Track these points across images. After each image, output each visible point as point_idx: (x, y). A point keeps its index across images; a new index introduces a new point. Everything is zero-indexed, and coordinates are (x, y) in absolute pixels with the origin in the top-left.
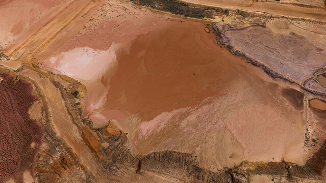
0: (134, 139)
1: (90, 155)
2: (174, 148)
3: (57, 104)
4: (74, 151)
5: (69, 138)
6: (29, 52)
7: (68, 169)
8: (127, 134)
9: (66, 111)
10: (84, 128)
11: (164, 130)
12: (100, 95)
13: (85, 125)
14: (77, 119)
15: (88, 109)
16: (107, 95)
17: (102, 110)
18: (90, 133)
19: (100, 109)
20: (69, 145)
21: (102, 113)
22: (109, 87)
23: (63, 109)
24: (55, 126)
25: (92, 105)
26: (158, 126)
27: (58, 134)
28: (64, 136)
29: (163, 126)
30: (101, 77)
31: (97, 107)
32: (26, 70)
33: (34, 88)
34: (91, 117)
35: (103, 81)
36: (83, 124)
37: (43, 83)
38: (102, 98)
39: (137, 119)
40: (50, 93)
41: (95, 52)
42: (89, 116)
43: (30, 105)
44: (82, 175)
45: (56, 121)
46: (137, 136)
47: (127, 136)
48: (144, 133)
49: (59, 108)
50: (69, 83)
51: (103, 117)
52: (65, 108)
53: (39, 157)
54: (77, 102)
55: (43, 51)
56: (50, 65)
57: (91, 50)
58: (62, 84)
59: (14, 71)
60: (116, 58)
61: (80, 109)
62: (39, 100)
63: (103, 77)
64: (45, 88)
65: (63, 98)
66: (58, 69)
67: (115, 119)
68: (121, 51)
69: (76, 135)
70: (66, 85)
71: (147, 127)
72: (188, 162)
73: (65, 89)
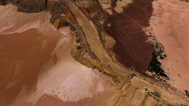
0: (46, 20)
1: (72, 10)
2: (25, 15)
3: (93, 41)
4: (81, 13)
5: (84, 20)
6: (127, 99)
7: (86, 8)
8: (50, 23)
9: (86, 35)
10: (74, 23)
11: (26, 23)
12: (61, 47)
13: (73, 25)
14: (79, 29)
15: (71, 37)
16: (56, 47)
17: (61, 37)
18: (71, 20)
19: (63, 37)
20: (84, 16)
21: (62, 34)
22: (52, 54)
23: (88, 37)
24: (94, 27)
25: (68, 40)
26: (28, 26)
27: (91, 22)
28: (87, 21)
29: (26, 25)
30: (57, 64)
31: (65, 38)
32: (125, 75)
33: (114, 57)
34: (70, 32)
35: (56, 60)
36: (75, 26)
37: (106, 60)
38: (59, 45)
39: (40, 30)
40: (99, 50)
41: (56, 93)
42: (71, 33)
43: (114, 46)
44: (78, 3)
45: (93, 30)
46: (44, 21)
47: (50, 22)
48: (39, 22)
49: (91, 38)
50: (84, 57)
51: (62, 32)
52: (87, 37)
53: (104, 17)
54: (79, 43)
55: (112, 99)
56: (103, 81)
57: (61, 96)
58: (89, 57)
59: (136, 75)
60: (38, 83)
61: (77, 36)
62: (108, 48)
63: (56, 63)
64: (104, 54)
65: (88, 44)
66: (94, 75)
67: (55, 31)
68: (30, 91)
69: (80, 21)
70: (87, 56)
71: (35, 25)
72: (21, 5)
73: (86, 51)
